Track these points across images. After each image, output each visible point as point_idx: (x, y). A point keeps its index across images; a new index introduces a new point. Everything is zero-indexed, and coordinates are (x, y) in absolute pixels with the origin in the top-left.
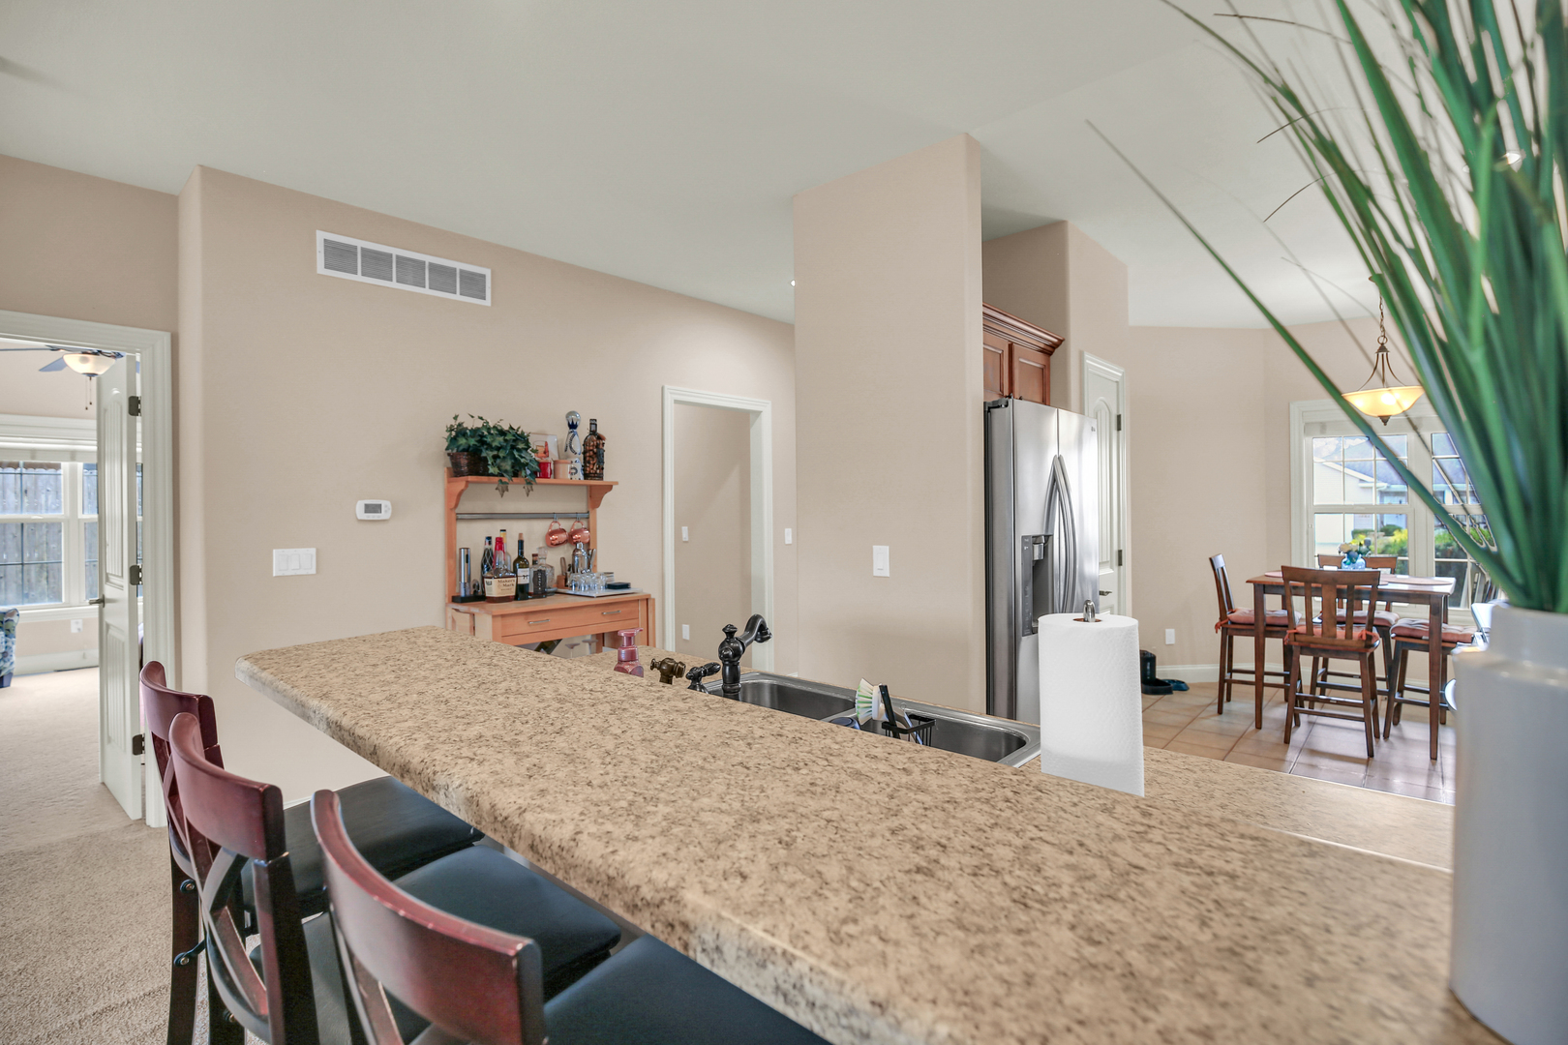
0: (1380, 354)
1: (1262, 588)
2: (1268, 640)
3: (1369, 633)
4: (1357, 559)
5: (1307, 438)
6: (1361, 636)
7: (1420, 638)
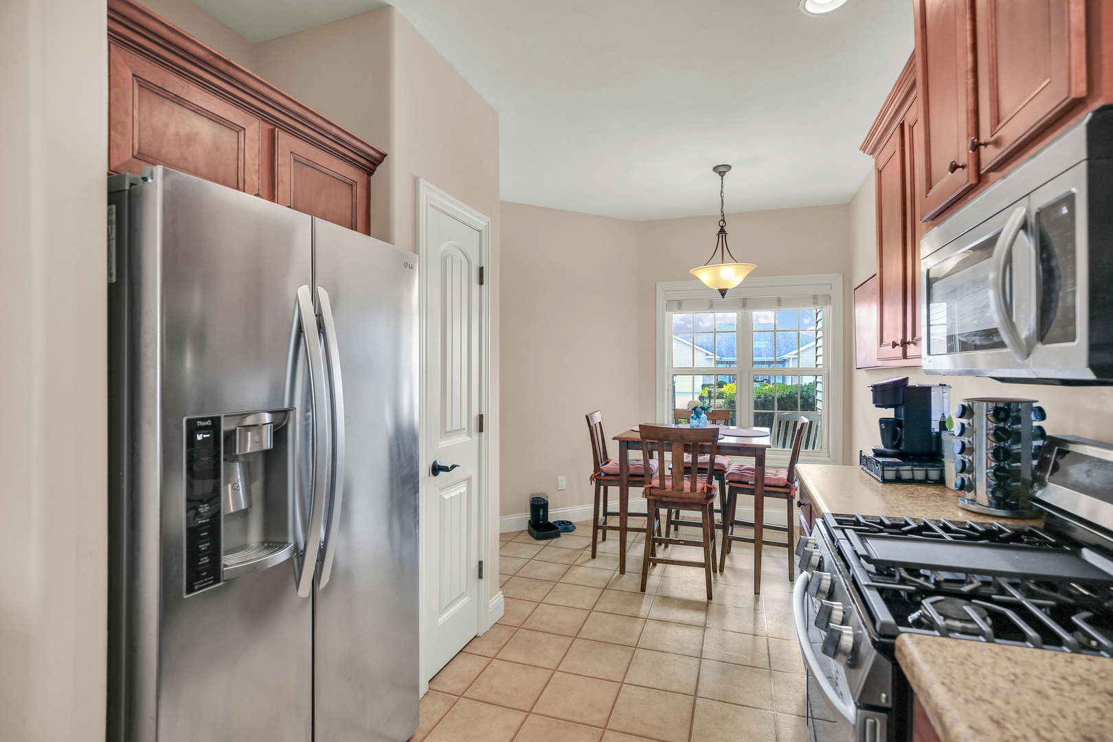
0: (721, 235)
1: (626, 444)
2: (631, 489)
3: (709, 486)
4: (701, 414)
5: (668, 313)
6: (703, 489)
7: (747, 483)
